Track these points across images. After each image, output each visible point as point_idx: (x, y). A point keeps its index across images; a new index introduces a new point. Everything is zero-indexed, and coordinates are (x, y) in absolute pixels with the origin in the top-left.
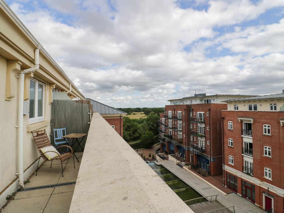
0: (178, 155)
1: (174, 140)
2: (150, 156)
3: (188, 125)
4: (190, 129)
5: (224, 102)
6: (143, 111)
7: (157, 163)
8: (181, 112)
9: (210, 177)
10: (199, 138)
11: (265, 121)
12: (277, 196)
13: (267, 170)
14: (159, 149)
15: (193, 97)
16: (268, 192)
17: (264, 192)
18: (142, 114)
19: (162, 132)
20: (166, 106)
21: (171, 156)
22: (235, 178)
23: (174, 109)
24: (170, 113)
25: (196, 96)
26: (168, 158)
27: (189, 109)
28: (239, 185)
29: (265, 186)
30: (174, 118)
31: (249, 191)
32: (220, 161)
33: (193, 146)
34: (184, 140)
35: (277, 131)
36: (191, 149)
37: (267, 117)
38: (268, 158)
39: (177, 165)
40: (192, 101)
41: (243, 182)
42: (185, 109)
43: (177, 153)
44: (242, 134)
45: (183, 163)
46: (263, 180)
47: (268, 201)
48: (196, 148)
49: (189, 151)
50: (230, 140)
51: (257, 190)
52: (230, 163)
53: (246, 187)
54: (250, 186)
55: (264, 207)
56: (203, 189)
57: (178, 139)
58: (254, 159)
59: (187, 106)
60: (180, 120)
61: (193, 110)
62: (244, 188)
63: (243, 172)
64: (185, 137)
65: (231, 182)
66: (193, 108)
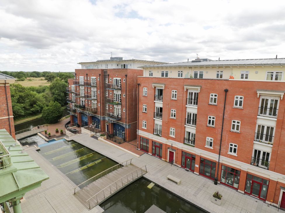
0: (92, 126)
1: (88, 110)
2: (57, 132)
3: (104, 93)
4: (106, 98)
5: (140, 67)
6: (44, 76)
7: (67, 139)
8: (95, 77)
9: (126, 143)
10: (115, 106)
11: (173, 87)
12: (178, 149)
13: (172, 130)
14: (69, 123)
15: (109, 61)
16: (172, 147)
17: (169, 148)
18: (42, 80)
19: (72, 102)
20: (76, 70)
21: (85, 128)
22: (147, 140)
23: (87, 74)
24: (82, 79)
25: (112, 60)
26: (81, 131)
27: (104, 74)
28: (150, 146)
29: (169, 142)
30: (87, 84)
31: (158, 149)
32: (135, 127)
33: (109, 115)
34: (99, 110)
35: (181, 95)
36: (107, 119)
37: (175, 83)
38: (173, 119)
39: (92, 137)
40: (107, 65)
41: (154, 142)
42: (100, 75)
43: (91, 124)
44: (155, 100)
45: (98, 134)
46: (168, 138)
47: (171, 154)
48: (112, 117)
49: (104, 120)
50: (144, 106)
51: (164, 147)
52: (144, 128)
53: (156, 146)
54: (159, 145)
55: (168, 160)
56: (118, 156)
57: (92, 109)
58: (163, 122)
59: (102, 70)
60: (94, 87)
61: (109, 75)
62: (154, 148)
63: (154, 134)
64: (100, 106)
65: (144, 144)
66: (108, 73)
